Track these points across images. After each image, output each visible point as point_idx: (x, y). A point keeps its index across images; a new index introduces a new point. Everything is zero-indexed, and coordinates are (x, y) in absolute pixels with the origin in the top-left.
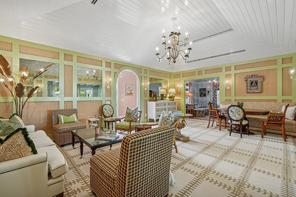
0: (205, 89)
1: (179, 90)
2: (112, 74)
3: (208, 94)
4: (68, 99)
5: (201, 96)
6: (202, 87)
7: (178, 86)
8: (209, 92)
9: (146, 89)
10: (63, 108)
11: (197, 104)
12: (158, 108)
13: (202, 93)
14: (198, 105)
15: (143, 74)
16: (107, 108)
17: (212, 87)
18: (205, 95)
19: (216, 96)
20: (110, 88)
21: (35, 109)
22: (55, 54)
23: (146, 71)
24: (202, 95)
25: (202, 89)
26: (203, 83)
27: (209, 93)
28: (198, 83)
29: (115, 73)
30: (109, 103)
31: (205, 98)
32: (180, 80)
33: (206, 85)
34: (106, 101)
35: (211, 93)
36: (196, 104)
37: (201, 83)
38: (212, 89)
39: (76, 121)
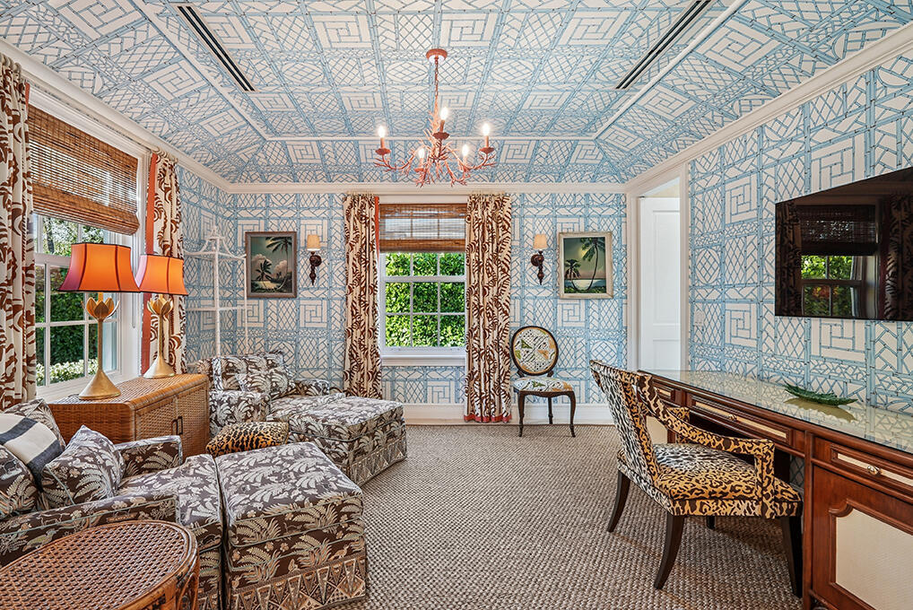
0: (286, 241)
3: (313, 277)
5: (255, 290)
6: (267, 219)
8: (315, 261)
11: (229, 371)
13: (266, 266)
14: (241, 378)
17: (338, 226)
18: (287, 285)
19: (373, 289)
24: (269, 285)
25: (267, 235)
26: (271, 187)
27: (321, 270)
28: (232, 188)
31: (287, 305)
33: (298, 208)
35: (335, 271)
36: (218, 367)
37: (259, 187)
38: (338, 242)
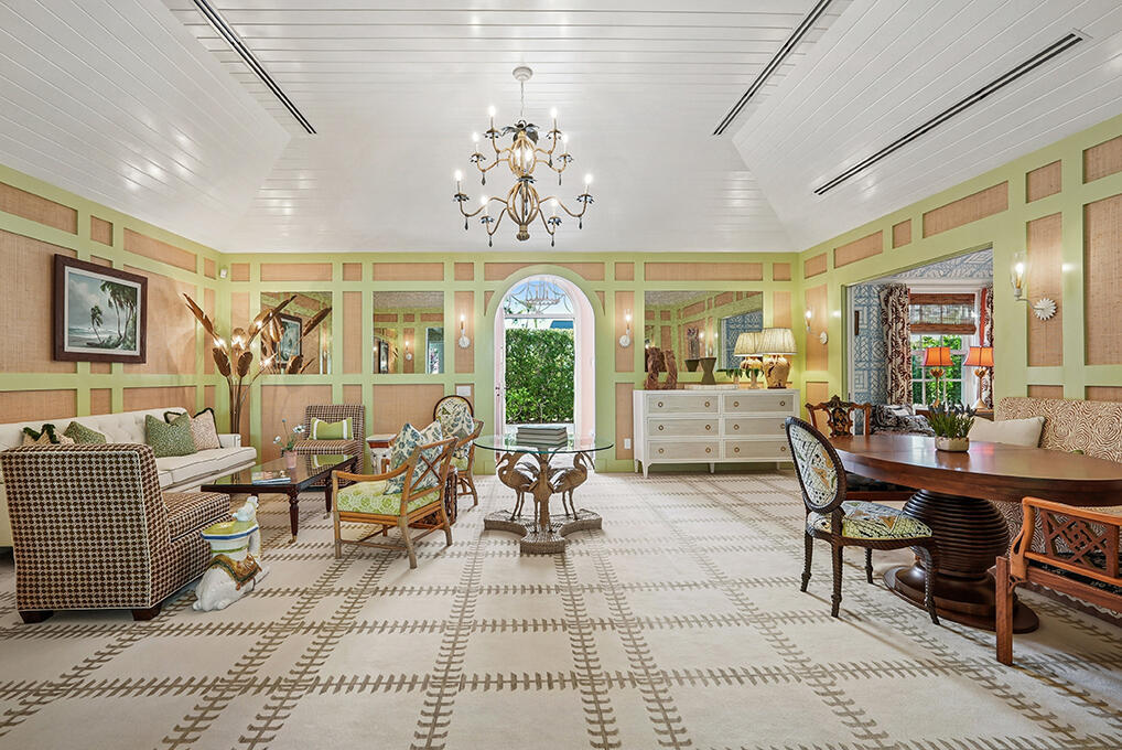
1: (823, 335)
2: (479, 298)
4: (352, 379)
7: (809, 315)
9: (624, 341)
10: (341, 403)
12: (661, 416)
15: (611, 285)
16: (450, 409)
20: (471, 345)
21: (285, 402)
22: (323, 269)
23: (624, 268)
29: (488, 294)
30: (465, 391)
32: (826, 285)
34: (456, 385)
39: (345, 437)
